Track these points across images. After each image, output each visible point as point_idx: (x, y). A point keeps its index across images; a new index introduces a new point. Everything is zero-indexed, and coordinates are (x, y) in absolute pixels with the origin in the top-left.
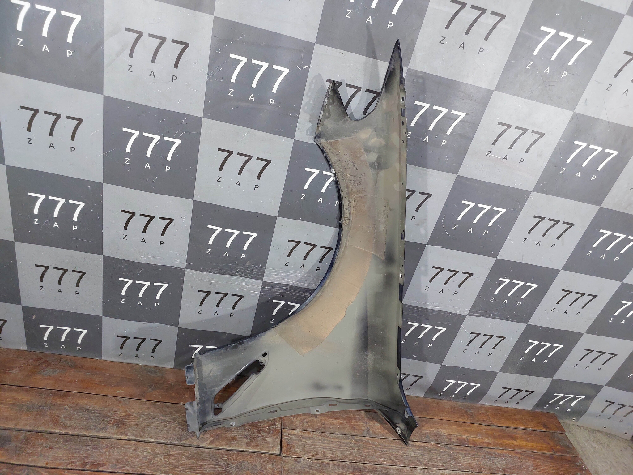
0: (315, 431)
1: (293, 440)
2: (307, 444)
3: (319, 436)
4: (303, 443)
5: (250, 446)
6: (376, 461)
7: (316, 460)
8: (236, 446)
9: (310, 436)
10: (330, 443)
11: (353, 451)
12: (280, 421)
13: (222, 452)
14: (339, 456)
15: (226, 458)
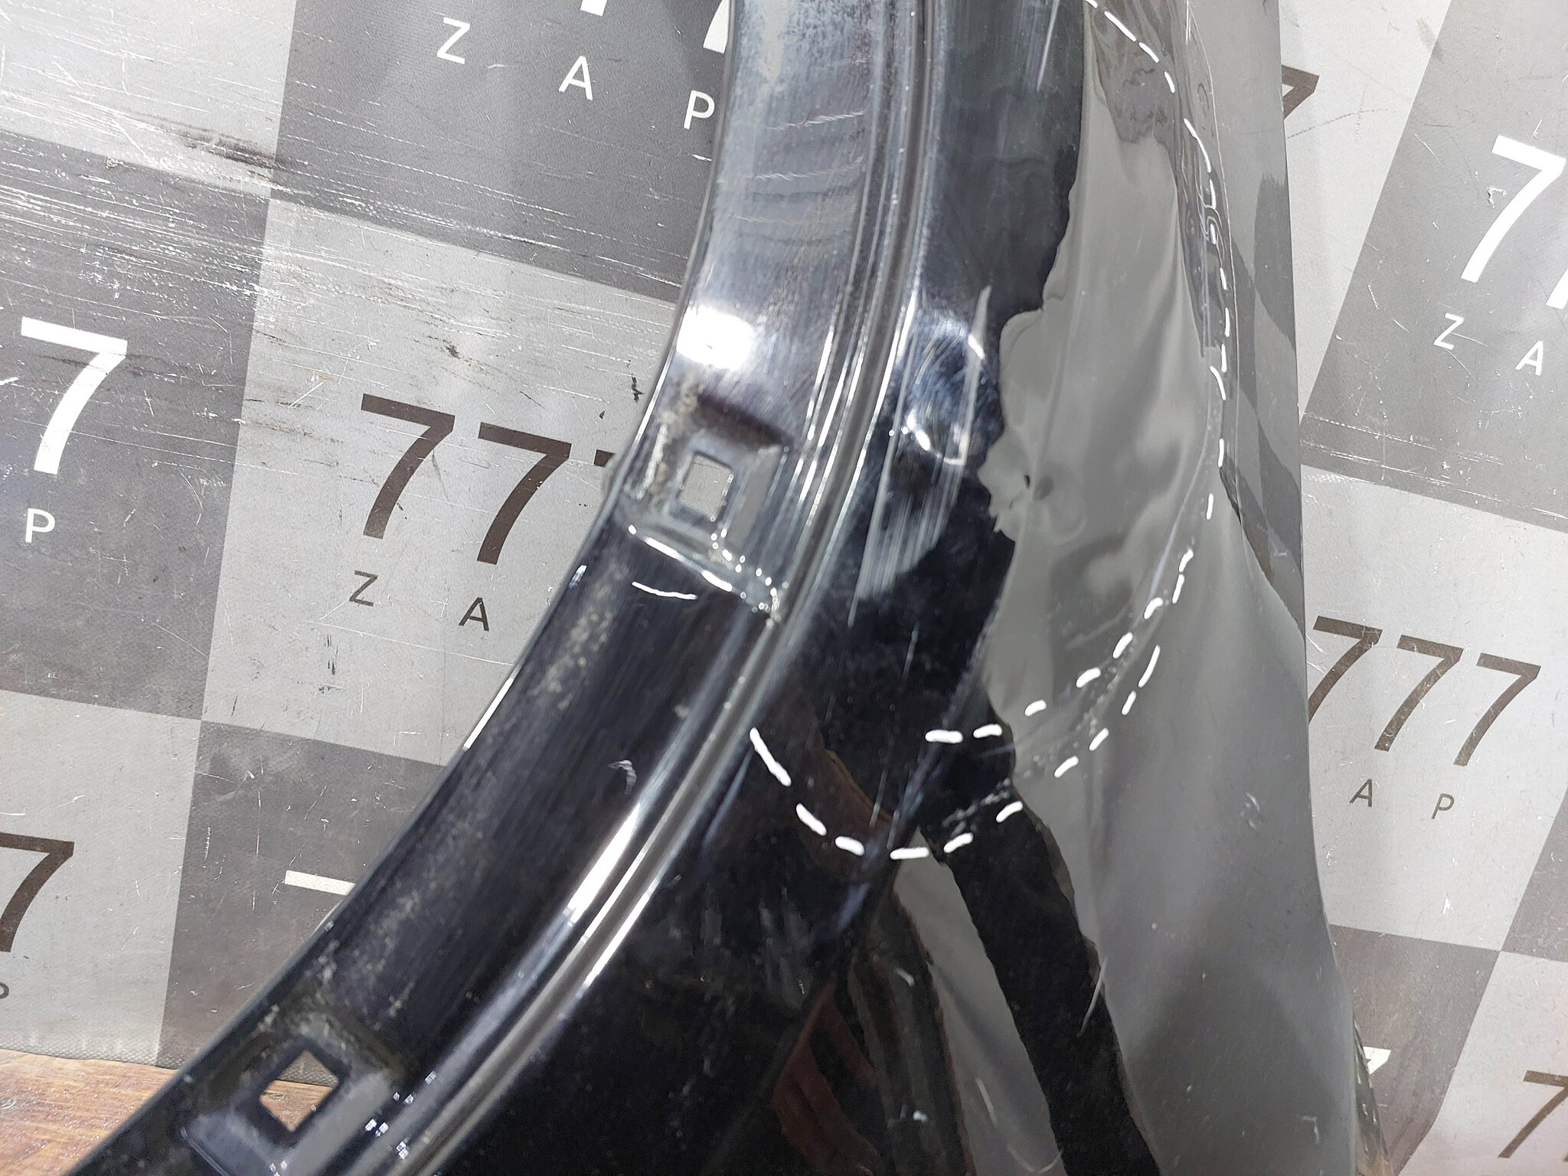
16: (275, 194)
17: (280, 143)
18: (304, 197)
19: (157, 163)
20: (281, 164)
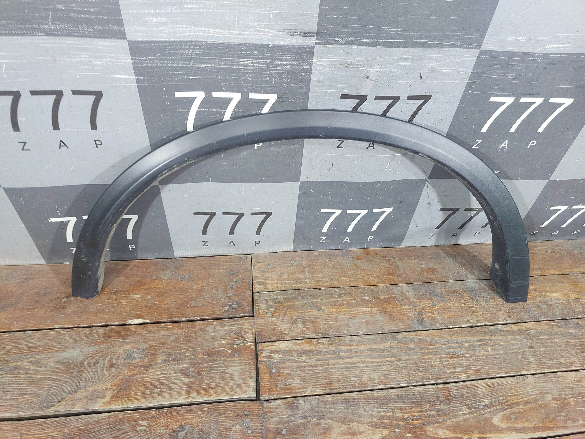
1: (281, 363)
2: (308, 366)
3: (330, 344)
5: (193, 392)
6: (446, 376)
7: (329, 396)
8: (165, 397)
9: (313, 348)
10: (353, 355)
11: (399, 363)
12: (252, 330)
13: (137, 415)
14: (374, 379)
15: (145, 426)
16: (316, 44)
17: (318, 28)
18: (324, 42)
19: (283, 43)
20: (318, 34)
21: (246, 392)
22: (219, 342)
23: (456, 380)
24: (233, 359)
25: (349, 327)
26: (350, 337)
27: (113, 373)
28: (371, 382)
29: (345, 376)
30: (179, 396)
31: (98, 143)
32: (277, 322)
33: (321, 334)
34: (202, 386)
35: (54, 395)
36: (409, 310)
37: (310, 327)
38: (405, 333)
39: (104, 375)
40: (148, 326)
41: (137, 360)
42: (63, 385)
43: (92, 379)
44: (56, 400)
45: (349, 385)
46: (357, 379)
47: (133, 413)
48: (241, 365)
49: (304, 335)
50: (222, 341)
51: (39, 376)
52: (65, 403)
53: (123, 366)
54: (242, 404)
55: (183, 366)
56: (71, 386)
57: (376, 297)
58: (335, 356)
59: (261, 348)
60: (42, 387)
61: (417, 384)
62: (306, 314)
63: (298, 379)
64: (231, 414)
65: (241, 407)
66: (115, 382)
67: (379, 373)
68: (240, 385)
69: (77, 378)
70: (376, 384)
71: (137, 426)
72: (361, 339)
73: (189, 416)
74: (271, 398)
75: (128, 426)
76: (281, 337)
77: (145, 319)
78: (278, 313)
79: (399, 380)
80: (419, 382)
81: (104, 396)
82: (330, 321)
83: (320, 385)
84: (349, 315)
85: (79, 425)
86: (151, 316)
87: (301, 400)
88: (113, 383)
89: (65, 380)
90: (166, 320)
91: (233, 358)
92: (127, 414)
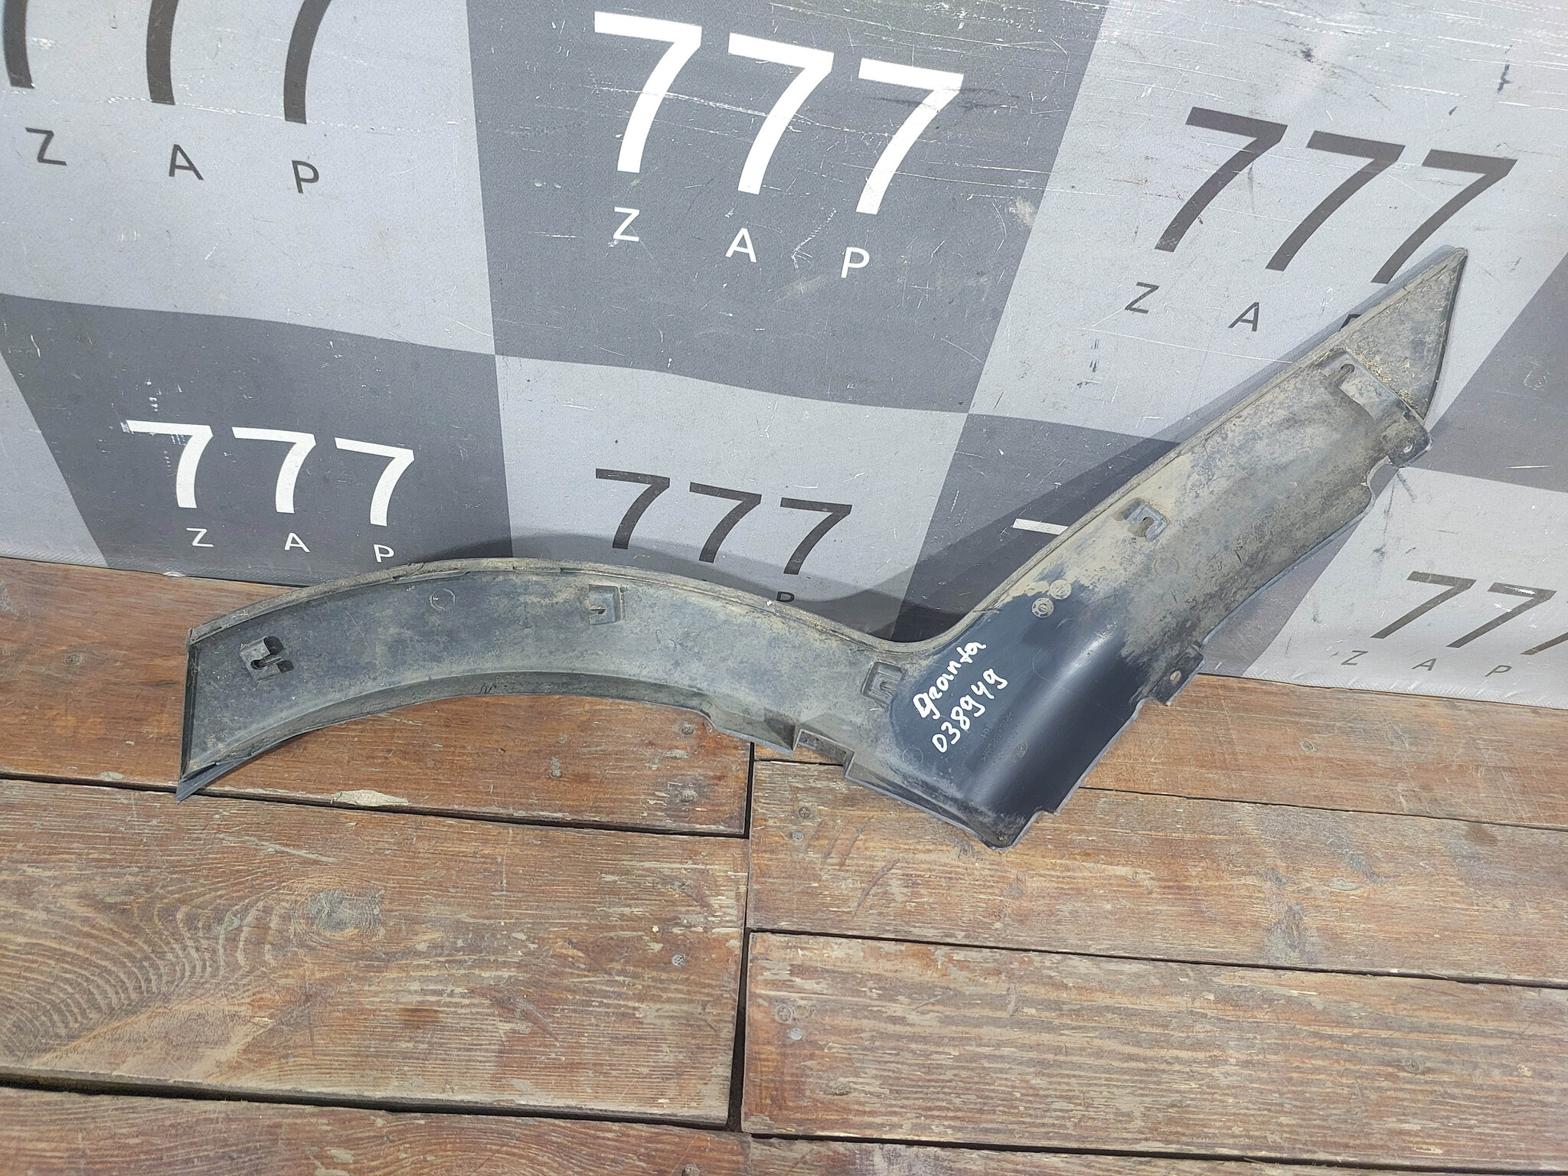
0: (960, 937)
1: (821, 1008)
2: (913, 1038)
3: (988, 973)
4: (891, 1028)
5: (521, 1068)
6: (1373, 1141)
7: (974, 1154)
8: (425, 1073)
9: (931, 976)
10: (1065, 1021)
11: (1216, 1072)
12: (737, 882)
13: (325, 1125)
14: (1129, 1115)
15: (344, 1166)
21: (699, 1097)
22: (627, 911)
23: (1407, 1163)
24: (664, 976)
25: (1059, 922)
26: (1058, 957)
27: (265, 964)
28: (1119, 1126)
29: (1031, 1091)
30: (473, 1078)
31: (304, 174)
32: (821, 869)
33: (963, 934)
34: (553, 1056)
35: (60, 1012)
36: (1261, 895)
37: (929, 904)
38: (1241, 972)
39: (234, 967)
40: (400, 819)
41: (350, 931)
42: (93, 981)
43: (193, 973)
44: (63, 1032)
45: (1043, 1125)
46: (1072, 1106)
47: (313, 1115)
48: (691, 1001)
49: (906, 928)
50: (637, 906)
51: (21, 939)
52: (88, 1046)
53: (302, 944)
54: (679, 1137)
55: (499, 973)
56: (121, 987)
57: (1153, 833)
58: (1004, 1015)
59: (762, 950)
60: (24, 977)
61: (1273, 1155)
62: (920, 856)
63: (875, 1077)
64: (638, 1166)
65: (673, 1148)
66: (269, 996)
67: (1147, 1095)
68: (678, 1072)
69: (145, 964)
70: (1135, 1136)
71: (318, 1163)
72: (1095, 970)
73: (498, 1152)
74: (776, 1131)
75: (287, 1160)
76: (829, 922)
77: (394, 794)
78: (826, 838)
79: (1211, 1131)
80: (1279, 1148)
81: (224, 1040)
82: (997, 891)
83: (948, 1109)
84: (1062, 882)
85: (124, 1131)
86: (414, 786)
87: (878, 1153)
88: (261, 999)
89: (104, 963)
90: (462, 808)
91: (664, 970)
92: (290, 1115)
